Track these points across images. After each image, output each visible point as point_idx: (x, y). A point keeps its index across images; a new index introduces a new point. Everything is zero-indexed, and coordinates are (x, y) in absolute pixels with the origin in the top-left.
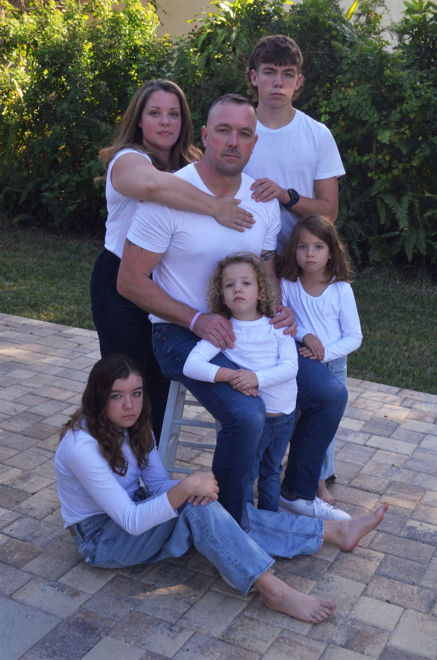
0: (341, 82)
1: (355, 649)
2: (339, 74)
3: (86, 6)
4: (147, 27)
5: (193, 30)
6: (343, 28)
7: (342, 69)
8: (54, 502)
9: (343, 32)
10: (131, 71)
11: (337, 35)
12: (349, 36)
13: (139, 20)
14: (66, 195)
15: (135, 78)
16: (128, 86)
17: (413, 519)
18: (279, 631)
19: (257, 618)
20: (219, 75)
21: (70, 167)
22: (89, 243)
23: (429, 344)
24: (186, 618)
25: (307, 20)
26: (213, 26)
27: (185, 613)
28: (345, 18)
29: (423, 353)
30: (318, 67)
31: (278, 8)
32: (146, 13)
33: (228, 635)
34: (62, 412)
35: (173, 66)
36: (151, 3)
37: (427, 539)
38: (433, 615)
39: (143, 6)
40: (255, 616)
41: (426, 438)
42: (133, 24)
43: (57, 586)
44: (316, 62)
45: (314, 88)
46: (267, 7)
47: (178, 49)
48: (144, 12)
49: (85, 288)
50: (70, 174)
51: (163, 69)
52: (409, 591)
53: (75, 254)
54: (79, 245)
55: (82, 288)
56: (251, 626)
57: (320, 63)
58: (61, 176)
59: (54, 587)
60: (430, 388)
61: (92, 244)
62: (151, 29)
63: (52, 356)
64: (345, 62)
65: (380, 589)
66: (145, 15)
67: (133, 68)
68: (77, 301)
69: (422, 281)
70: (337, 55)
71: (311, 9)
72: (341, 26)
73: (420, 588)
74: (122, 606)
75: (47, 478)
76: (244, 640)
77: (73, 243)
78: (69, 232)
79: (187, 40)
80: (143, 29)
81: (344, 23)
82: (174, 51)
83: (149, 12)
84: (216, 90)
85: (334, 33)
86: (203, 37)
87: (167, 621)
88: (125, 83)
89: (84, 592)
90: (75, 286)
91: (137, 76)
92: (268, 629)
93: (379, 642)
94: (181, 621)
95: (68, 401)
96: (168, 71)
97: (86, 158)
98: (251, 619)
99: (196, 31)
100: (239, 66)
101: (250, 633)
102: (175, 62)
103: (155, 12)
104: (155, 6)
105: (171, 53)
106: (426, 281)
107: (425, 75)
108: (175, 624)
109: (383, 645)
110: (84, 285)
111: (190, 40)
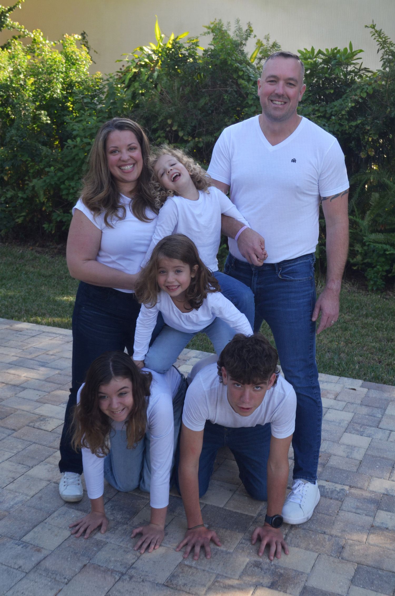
0: (247, 114)
1: (279, 589)
2: (245, 107)
3: (29, 47)
4: (81, 66)
5: (121, 69)
6: (248, 69)
7: (247, 103)
8: (14, 472)
9: (248, 72)
10: (67, 102)
11: (243, 75)
12: (253, 76)
13: (74, 60)
14: (11, 208)
15: (71, 109)
16: (64, 115)
17: (321, 480)
18: (214, 576)
19: (195, 566)
20: (143, 107)
21: (15, 185)
22: (32, 250)
23: (326, 334)
24: (135, 568)
25: (218, 62)
26: (138, 66)
27: (133, 563)
28: (250, 61)
29: (321, 341)
30: (228, 102)
31: (193, 52)
32: (81, 54)
33: (171, 581)
34: (17, 395)
35: (103, 99)
36: (85, 45)
37: (334, 495)
38: (342, 558)
39: (77, 48)
40: (194, 563)
41: (329, 411)
42: (70, 63)
43: (21, 544)
44: (226, 97)
45: (225, 119)
46: (183, 51)
47: (108, 84)
48: (79, 53)
49: (31, 289)
50: (15, 190)
51: (95, 102)
52: (321, 539)
53: (20, 259)
54: (22, 252)
55: (28, 289)
56: (191, 573)
57: (229, 98)
58: (7, 192)
59: (19, 545)
60: (329, 370)
61: (34, 251)
62: (85, 68)
63: (5, 347)
64: (250, 97)
65: (298, 539)
66: (80, 56)
67: (69, 101)
68: (24, 299)
69: (318, 282)
70: (243, 92)
71: (220, 53)
72: (247, 67)
73: (331, 537)
74: (79, 559)
75: (6, 451)
76: (185, 585)
77: (18, 250)
78: (14, 241)
79: (116, 77)
80: (78, 67)
81: (249, 66)
82: (104, 86)
83: (82, 53)
84: (142, 120)
85: (241, 73)
86: (129, 76)
87: (118, 571)
88: (62, 113)
89: (45, 549)
90: (22, 287)
91: (72, 107)
92: (205, 575)
93: (299, 582)
94: (131, 570)
95: (22, 385)
96: (100, 103)
97: (29, 177)
98: (190, 567)
99: (124, 69)
100: (160, 99)
101: (190, 579)
102: (105, 95)
103: (88, 53)
104: (88, 48)
105: (102, 88)
106: (321, 282)
107: (317, 108)
108: (125, 573)
109: (302, 584)
110: (30, 286)
111: (118, 77)
